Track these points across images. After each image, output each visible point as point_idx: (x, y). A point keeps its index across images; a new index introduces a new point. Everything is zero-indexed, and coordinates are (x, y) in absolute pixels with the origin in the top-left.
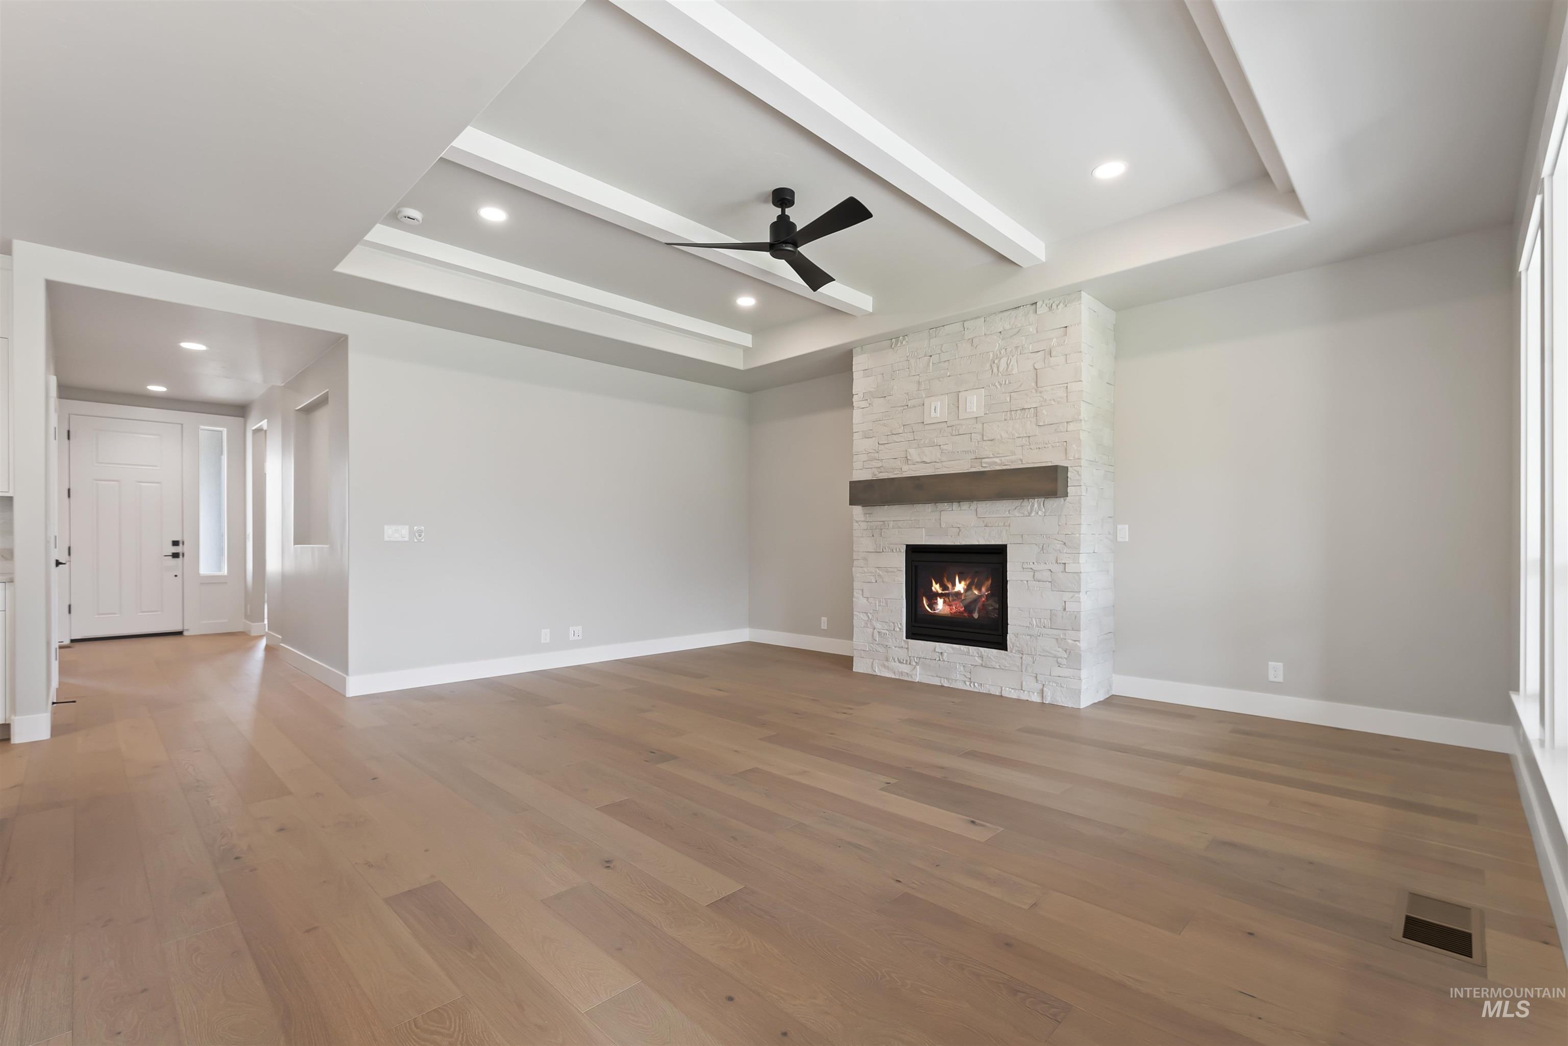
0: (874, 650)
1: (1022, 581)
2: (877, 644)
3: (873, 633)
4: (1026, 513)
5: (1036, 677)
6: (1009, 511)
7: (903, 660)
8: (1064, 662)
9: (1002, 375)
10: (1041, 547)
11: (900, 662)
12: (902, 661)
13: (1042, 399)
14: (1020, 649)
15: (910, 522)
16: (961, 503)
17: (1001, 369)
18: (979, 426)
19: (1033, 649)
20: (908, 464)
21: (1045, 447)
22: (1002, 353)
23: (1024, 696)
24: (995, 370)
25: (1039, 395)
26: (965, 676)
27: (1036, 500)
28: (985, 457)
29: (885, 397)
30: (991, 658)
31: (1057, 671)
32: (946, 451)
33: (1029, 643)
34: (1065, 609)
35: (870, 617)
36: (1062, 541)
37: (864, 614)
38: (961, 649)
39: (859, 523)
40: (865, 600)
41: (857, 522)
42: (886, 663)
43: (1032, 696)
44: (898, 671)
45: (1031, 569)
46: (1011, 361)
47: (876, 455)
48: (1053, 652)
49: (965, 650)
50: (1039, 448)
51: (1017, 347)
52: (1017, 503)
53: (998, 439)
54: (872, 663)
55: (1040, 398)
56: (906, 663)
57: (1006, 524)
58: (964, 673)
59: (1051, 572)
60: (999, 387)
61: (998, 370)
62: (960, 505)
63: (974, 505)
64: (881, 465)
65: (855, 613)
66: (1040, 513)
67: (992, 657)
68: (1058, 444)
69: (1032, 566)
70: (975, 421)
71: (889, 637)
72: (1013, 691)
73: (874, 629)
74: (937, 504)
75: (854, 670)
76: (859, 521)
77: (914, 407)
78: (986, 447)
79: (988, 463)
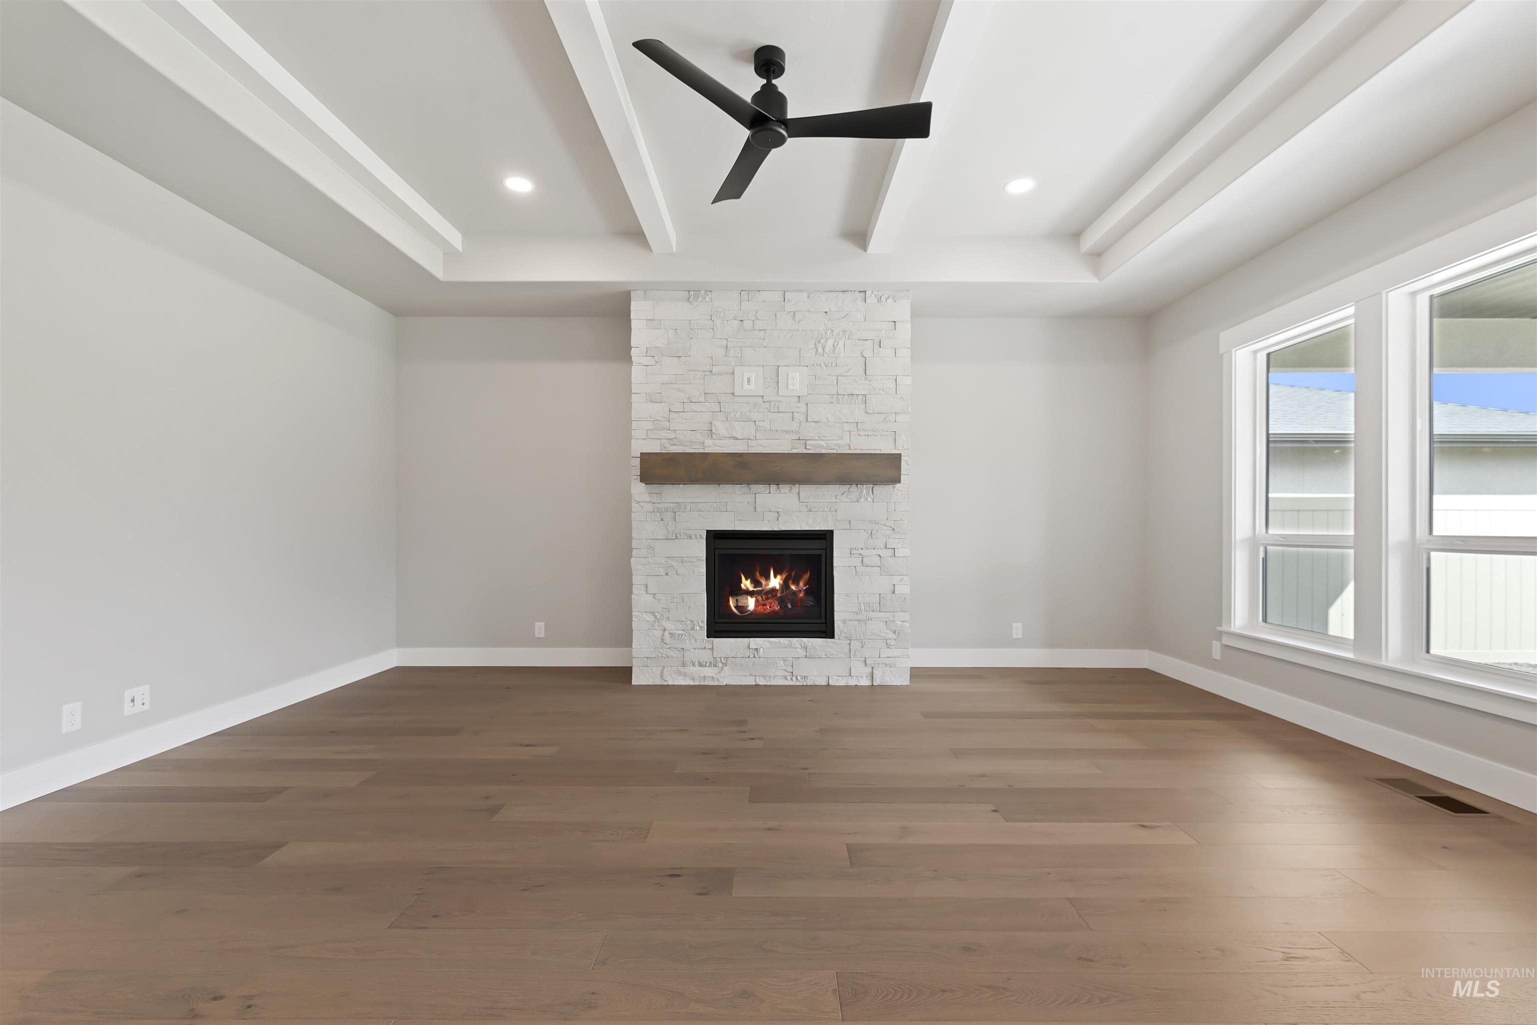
0: (664, 656)
1: (849, 567)
2: (668, 648)
3: (663, 635)
4: (854, 499)
5: (865, 661)
6: (836, 496)
7: (706, 663)
8: (892, 642)
9: (828, 357)
10: (869, 532)
11: (700, 665)
12: (704, 664)
13: (871, 388)
14: (849, 635)
15: (715, 504)
16: (780, 486)
17: (827, 350)
18: (803, 405)
19: (862, 634)
20: (711, 439)
21: (873, 435)
22: (828, 334)
23: (852, 682)
24: (820, 350)
25: (868, 382)
26: (786, 671)
27: (865, 486)
28: (810, 438)
29: (680, 357)
30: (815, 648)
31: (886, 652)
32: (762, 428)
33: (858, 628)
34: (894, 592)
35: (659, 616)
36: (891, 527)
37: (648, 614)
38: (780, 642)
39: (642, 504)
40: (650, 597)
41: (638, 502)
42: (682, 669)
43: (861, 680)
44: (700, 677)
45: (860, 554)
46: (838, 344)
47: (667, 424)
48: (883, 634)
49: (786, 643)
50: (868, 435)
51: (844, 332)
52: (845, 488)
53: (824, 422)
54: (662, 672)
55: (869, 386)
56: (710, 666)
57: (832, 510)
58: (785, 668)
59: (880, 557)
60: (824, 368)
61: (823, 351)
62: (779, 488)
63: (796, 488)
64: (675, 437)
65: (634, 613)
66: (869, 499)
67: (817, 647)
68: (886, 433)
69: (860, 551)
70: (798, 398)
71: (685, 637)
72: (840, 678)
73: (665, 630)
74: (751, 486)
75: (633, 683)
76: (642, 502)
77: (720, 374)
78: (810, 429)
79: (813, 448)
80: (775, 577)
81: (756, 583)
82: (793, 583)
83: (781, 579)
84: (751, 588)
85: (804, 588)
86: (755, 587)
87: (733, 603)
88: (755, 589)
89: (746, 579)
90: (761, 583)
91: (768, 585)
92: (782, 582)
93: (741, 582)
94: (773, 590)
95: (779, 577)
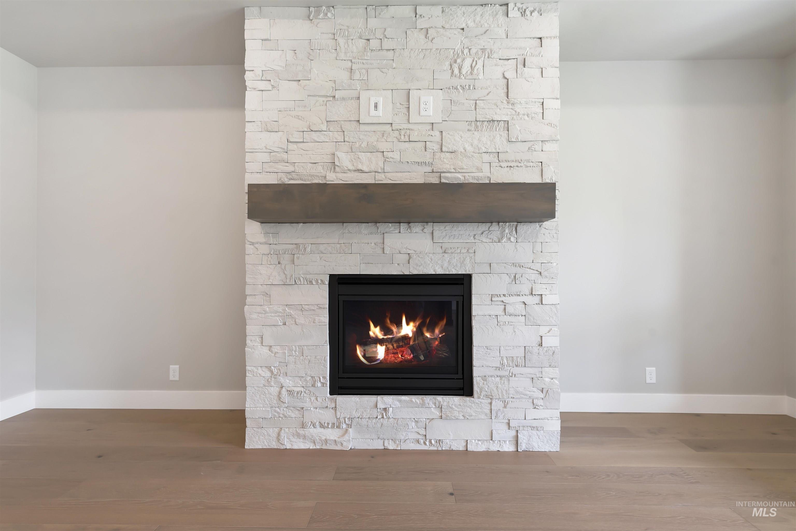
0: (281, 416)
1: (490, 316)
2: (286, 408)
3: (280, 393)
4: (496, 239)
5: (509, 424)
6: (475, 235)
7: (328, 424)
8: (540, 402)
9: (465, 78)
10: (512, 277)
11: (322, 426)
12: (326, 425)
13: (514, 112)
14: (490, 394)
15: (338, 246)
16: (412, 224)
17: (464, 71)
18: (437, 134)
19: (504, 392)
20: (335, 171)
21: (517, 166)
22: (465, 53)
23: (494, 447)
24: (456, 71)
25: (511, 107)
26: (419, 434)
27: (507, 224)
28: (445, 170)
29: (300, 81)
30: (452, 408)
31: (532, 414)
32: (391, 160)
33: (500, 386)
34: (541, 345)
35: (275, 371)
36: (537, 271)
37: (264, 369)
38: (412, 401)
39: (256, 246)
40: (265, 350)
41: (252, 244)
42: (301, 432)
43: (504, 445)
44: (321, 440)
45: (502, 301)
46: (476, 64)
47: (285, 156)
48: (528, 393)
49: (419, 402)
50: (511, 167)
51: (483, 50)
52: (484, 227)
53: (461, 152)
54: (279, 434)
55: (512, 111)
56: (333, 427)
57: (470, 251)
58: (417, 430)
59: (526, 304)
60: (461, 91)
61: (460, 72)
62: (410, 227)
63: (429, 227)
64: (293, 170)
65: (248, 368)
66: (512, 239)
67: (453, 407)
68: (531, 164)
69: (503, 298)
70: (431, 127)
71: (305, 395)
72: (480, 443)
73: (282, 387)
74: (378, 224)
75: (246, 447)
76: (257, 243)
77: (343, 99)
78: (445, 160)
79: (448, 178)
80: (408, 324)
81: (386, 330)
82: (428, 331)
83: (415, 326)
84: (380, 336)
85: (440, 336)
86: (385, 335)
87: (360, 351)
88: (385, 337)
89: (375, 326)
90: (392, 330)
91: (400, 332)
92: (415, 329)
93: (369, 329)
94: (405, 338)
95: (412, 324)
